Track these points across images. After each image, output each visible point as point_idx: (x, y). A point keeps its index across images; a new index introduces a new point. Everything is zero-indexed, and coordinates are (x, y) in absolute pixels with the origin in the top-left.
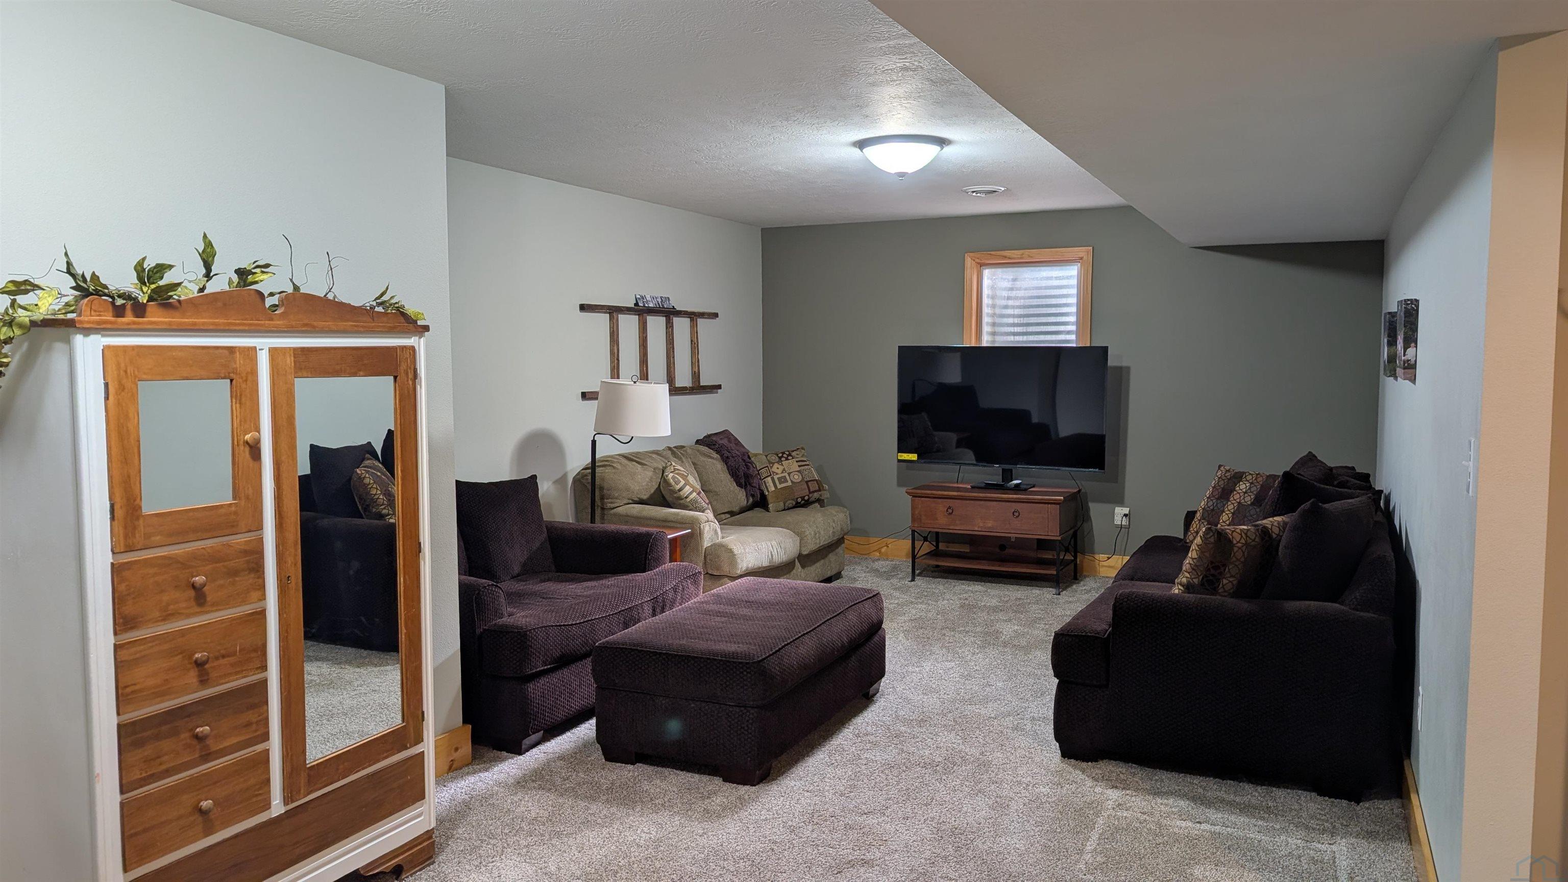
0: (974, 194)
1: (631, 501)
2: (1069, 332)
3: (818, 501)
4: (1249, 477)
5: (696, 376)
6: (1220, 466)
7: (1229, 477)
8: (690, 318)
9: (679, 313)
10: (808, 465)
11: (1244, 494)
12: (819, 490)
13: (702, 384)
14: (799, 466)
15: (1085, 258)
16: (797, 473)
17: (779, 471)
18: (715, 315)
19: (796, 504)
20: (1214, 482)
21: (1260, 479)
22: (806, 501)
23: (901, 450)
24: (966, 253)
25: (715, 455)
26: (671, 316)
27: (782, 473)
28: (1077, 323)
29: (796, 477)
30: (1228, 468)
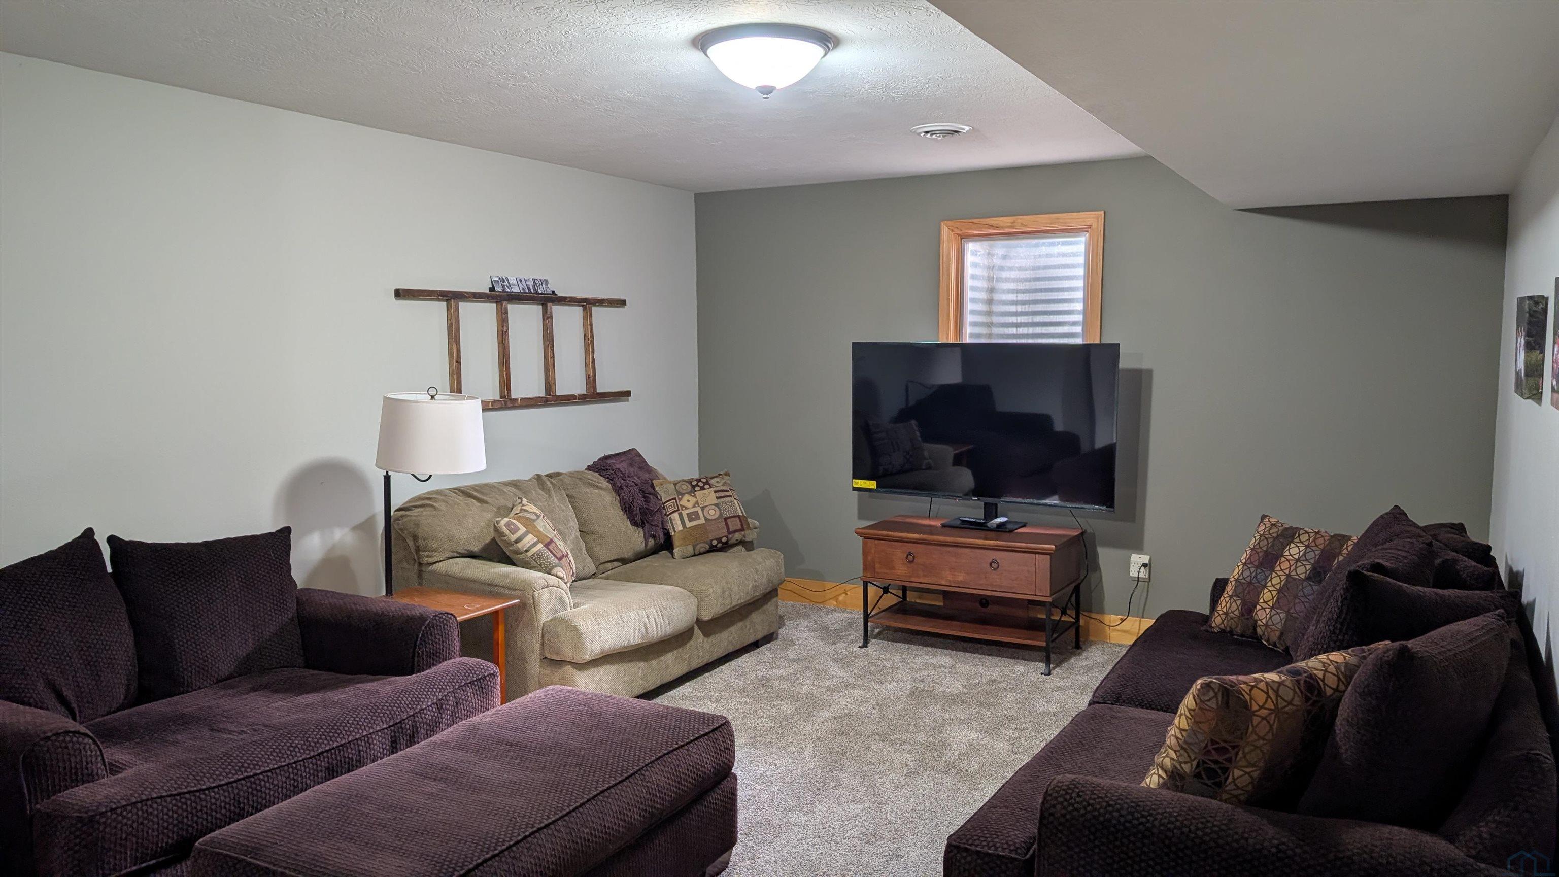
0: (928, 136)
1: (456, 555)
2: (1074, 324)
3: (741, 543)
4: (1305, 538)
5: (591, 380)
6: (1264, 517)
7: (1275, 535)
8: (583, 306)
9: (562, 301)
10: (730, 496)
11: (1297, 562)
12: (742, 530)
13: (598, 391)
14: (718, 498)
15: (1094, 226)
16: (713, 507)
17: (690, 505)
18: (622, 303)
19: (710, 548)
20: (1253, 541)
21: (1320, 541)
22: (723, 543)
23: (855, 476)
24: (943, 221)
25: (604, 483)
26: (549, 304)
27: (694, 506)
28: (1085, 312)
29: (712, 512)
30: (1273, 521)
